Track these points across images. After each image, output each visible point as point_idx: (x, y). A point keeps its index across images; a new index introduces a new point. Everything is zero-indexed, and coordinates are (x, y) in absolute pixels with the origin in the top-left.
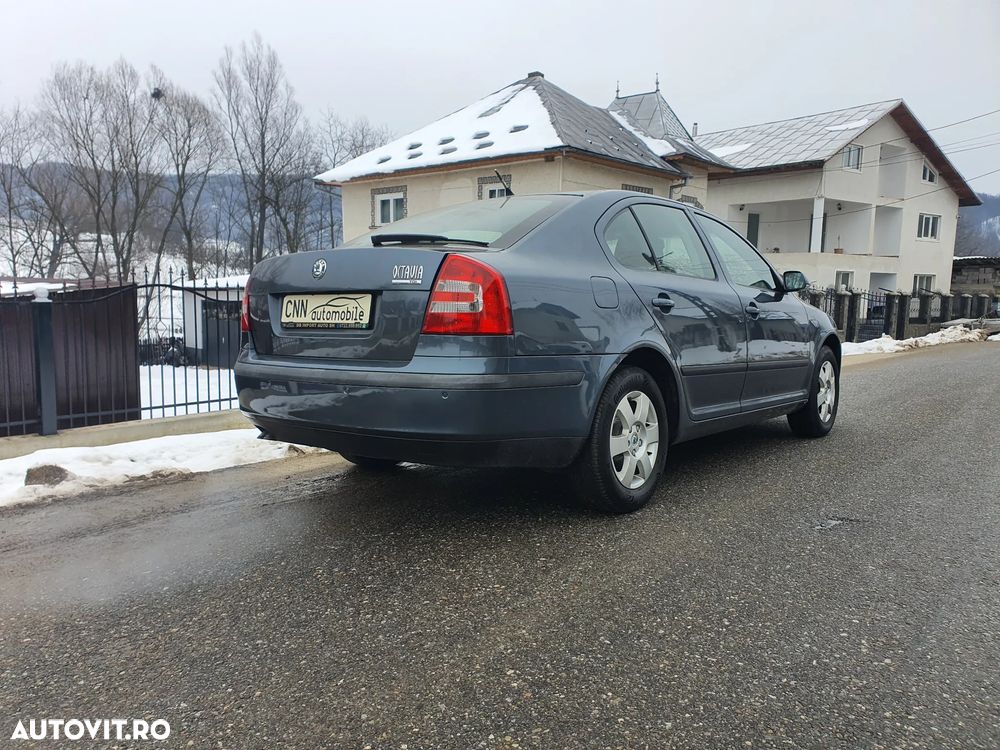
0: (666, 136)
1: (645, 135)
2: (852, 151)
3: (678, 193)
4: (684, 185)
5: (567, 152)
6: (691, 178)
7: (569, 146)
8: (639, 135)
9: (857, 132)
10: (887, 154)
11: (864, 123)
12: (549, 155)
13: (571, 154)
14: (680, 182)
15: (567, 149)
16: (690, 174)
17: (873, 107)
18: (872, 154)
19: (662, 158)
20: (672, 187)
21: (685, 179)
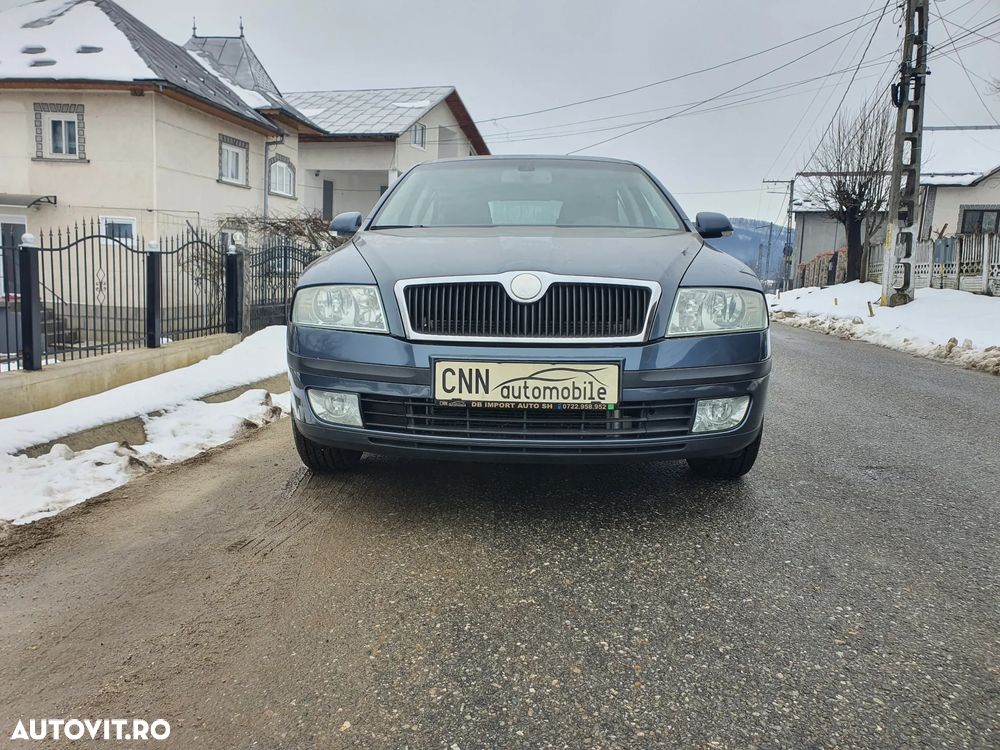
0: (256, 88)
1: (233, 83)
2: (418, 127)
3: (273, 151)
4: (281, 142)
5: (164, 87)
6: (288, 135)
7: (166, 81)
8: (225, 82)
9: (420, 113)
10: (444, 136)
11: (427, 104)
12: (137, 88)
13: (169, 91)
14: (279, 139)
15: (165, 84)
16: (286, 132)
17: (432, 90)
18: (432, 135)
19: (256, 110)
20: (268, 144)
21: (282, 136)
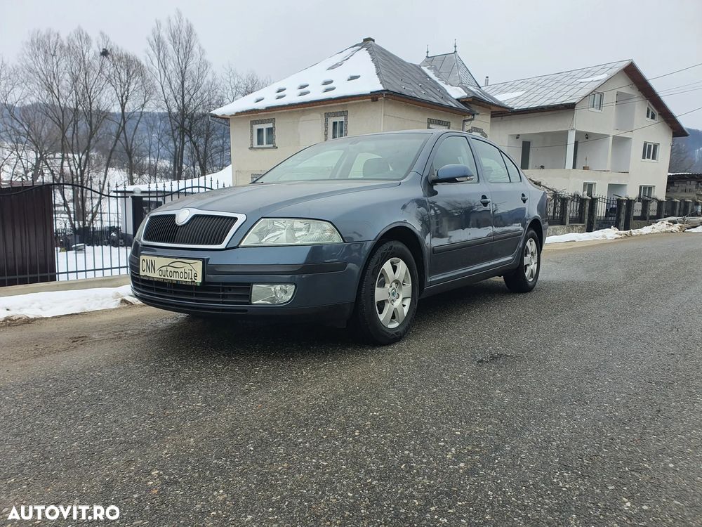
0: (461, 85)
1: (446, 84)
2: (596, 97)
3: (468, 126)
4: (473, 119)
5: (386, 94)
6: (478, 114)
7: (388, 90)
8: (442, 83)
9: (597, 84)
10: (621, 99)
11: (605, 76)
12: (374, 97)
13: (389, 96)
14: (471, 117)
15: (386, 93)
16: (477, 111)
17: (611, 65)
18: (610, 98)
19: (458, 100)
20: (464, 121)
21: (473, 115)
